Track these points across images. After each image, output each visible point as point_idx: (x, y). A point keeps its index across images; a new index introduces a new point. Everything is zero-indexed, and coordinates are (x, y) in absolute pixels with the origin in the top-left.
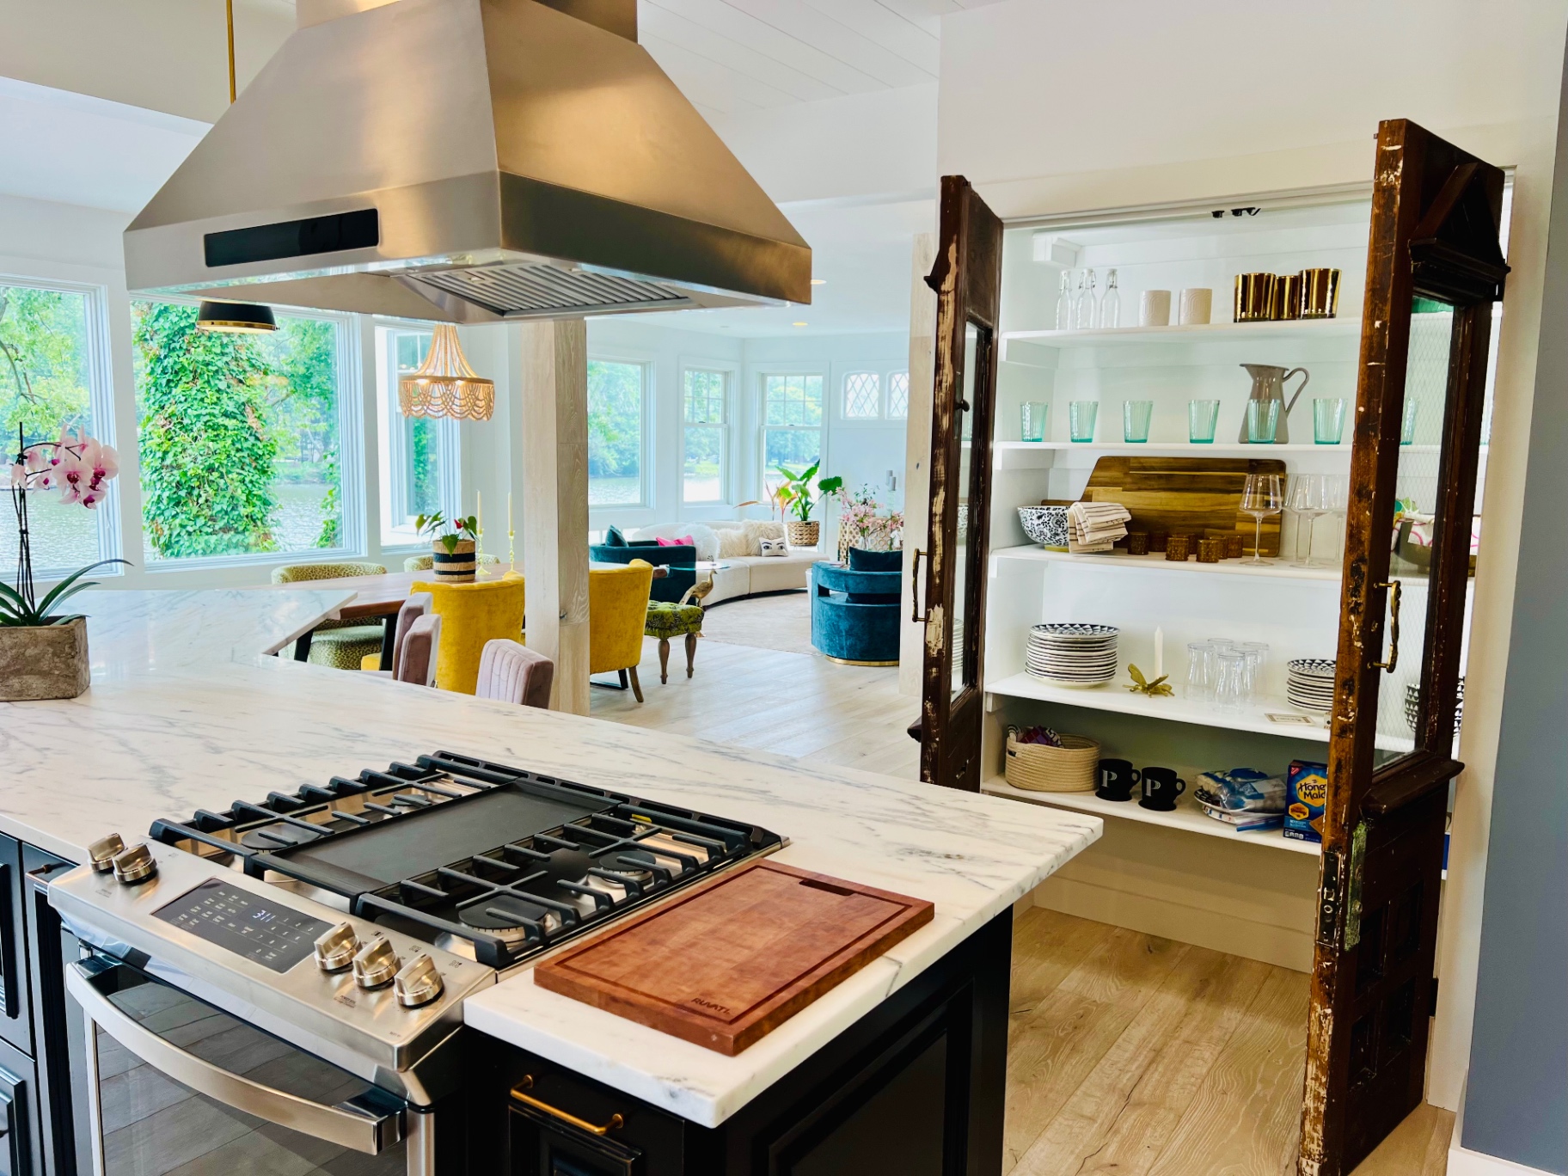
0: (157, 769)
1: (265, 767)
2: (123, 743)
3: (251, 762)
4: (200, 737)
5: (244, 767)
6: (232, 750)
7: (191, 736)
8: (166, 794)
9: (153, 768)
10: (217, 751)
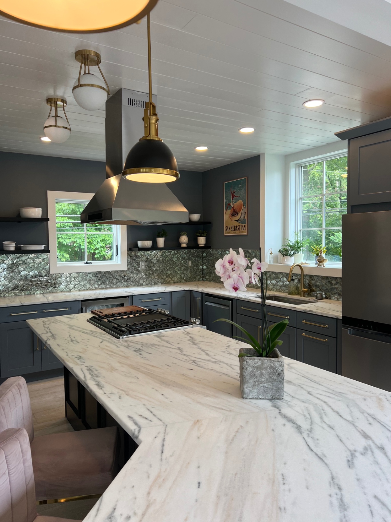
0: (194, 344)
1: (167, 342)
2: (207, 354)
3: (170, 344)
4: (184, 354)
5: (173, 343)
6: (175, 349)
7: (187, 355)
8: (191, 337)
9: (195, 344)
10: (179, 349)
